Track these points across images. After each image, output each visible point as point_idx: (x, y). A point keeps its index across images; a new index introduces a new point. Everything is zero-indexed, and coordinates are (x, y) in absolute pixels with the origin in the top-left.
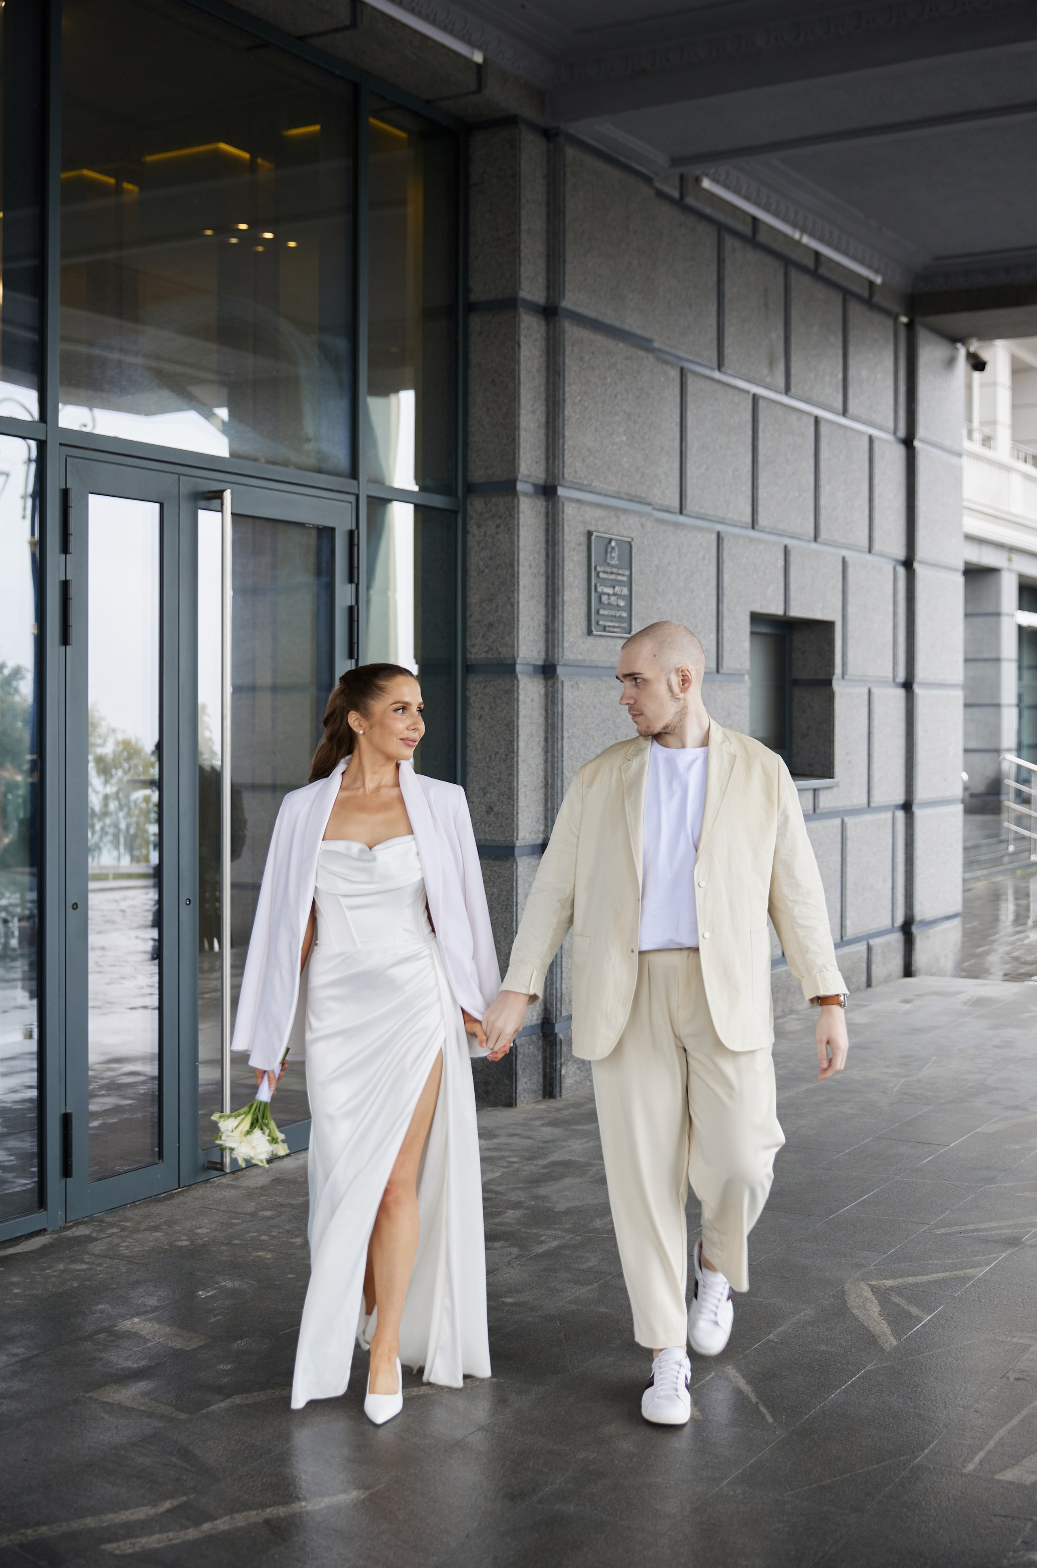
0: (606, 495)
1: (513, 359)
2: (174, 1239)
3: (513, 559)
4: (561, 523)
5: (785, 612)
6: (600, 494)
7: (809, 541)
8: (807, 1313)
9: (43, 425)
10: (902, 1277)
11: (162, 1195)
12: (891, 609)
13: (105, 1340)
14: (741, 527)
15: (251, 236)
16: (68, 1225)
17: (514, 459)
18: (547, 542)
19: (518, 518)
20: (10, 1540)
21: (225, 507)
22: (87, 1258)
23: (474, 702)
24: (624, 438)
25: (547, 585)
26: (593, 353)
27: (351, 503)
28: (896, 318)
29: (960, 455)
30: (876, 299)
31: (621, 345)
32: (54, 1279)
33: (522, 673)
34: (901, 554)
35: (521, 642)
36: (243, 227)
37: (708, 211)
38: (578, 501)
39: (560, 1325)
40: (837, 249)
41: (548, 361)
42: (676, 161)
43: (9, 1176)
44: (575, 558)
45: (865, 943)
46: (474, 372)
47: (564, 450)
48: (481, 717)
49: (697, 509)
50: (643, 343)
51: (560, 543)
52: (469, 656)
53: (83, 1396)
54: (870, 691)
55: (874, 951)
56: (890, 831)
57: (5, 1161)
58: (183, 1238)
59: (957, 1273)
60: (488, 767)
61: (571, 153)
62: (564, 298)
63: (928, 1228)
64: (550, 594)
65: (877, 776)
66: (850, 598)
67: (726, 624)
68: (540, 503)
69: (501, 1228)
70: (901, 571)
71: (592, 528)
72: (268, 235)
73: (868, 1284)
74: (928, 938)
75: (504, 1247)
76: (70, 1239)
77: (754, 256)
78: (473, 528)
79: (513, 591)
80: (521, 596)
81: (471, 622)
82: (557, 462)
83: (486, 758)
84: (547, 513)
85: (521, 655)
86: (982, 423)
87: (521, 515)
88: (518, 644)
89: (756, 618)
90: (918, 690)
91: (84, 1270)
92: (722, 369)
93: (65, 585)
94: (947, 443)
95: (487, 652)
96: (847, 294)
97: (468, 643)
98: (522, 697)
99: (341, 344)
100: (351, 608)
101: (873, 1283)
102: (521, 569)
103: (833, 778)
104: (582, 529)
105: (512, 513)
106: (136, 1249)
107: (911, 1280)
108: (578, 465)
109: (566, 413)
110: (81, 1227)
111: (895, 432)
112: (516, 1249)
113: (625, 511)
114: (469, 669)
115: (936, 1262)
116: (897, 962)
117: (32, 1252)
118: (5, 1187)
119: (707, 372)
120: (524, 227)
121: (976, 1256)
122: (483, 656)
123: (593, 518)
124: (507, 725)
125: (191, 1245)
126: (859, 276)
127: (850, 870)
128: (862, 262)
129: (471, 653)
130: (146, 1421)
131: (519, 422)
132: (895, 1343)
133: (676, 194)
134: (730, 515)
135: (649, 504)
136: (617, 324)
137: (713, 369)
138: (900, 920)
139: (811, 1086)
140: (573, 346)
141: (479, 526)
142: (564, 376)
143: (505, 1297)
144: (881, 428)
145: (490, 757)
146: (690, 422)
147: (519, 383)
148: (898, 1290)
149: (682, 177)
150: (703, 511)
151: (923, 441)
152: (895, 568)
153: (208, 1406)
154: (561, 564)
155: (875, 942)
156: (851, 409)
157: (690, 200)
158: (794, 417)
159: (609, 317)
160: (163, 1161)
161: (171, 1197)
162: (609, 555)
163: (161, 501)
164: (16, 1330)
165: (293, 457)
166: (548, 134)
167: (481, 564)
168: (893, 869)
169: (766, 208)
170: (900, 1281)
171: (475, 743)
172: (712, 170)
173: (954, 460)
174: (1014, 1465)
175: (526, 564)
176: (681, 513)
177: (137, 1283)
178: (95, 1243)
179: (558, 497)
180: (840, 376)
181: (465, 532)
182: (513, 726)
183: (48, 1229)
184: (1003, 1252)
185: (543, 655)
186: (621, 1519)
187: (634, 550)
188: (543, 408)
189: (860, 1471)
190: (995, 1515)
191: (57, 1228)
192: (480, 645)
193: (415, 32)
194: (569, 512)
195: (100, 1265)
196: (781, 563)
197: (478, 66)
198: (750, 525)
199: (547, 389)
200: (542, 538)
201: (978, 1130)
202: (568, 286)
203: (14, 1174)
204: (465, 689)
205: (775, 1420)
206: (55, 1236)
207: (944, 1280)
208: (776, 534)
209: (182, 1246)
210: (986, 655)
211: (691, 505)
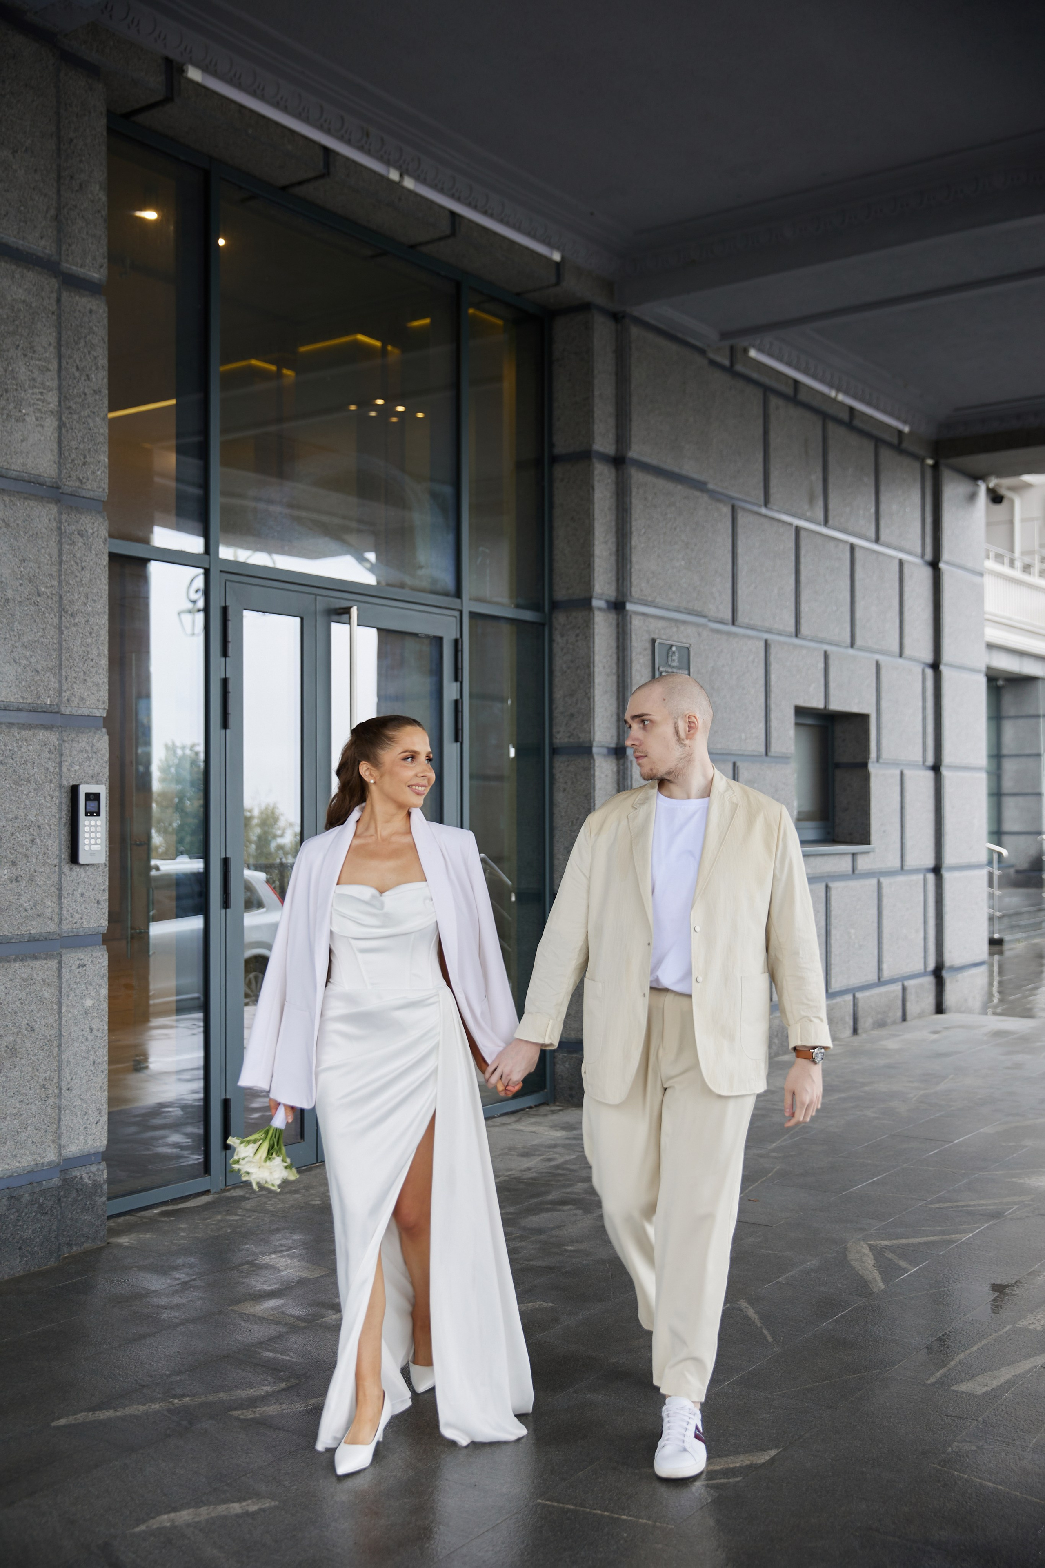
0: (667, 609)
1: (590, 500)
2: (310, 1199)
3: (589, 662)
4: (629, 632)
5: (825, 706)
6: (662, 608)
7: (847, 647)
8: (813, 1263)
9: (207, 557)
10: (897, 1239)
11: (304, 1168)
12: (920, 704)
13: (247, 1270)
14: (786, 636)
15: (386, 411)
16: (227, 1188)
17: (590, 581)
18: (618, 647)
19: (594, 628)
20: (160, 1406)
21: (352, 620)
22: (240, 1212)
23: (559, 778)
24: (683, 563)
25: (618, 683)
26: (655, 494)
27: (455, 617)
28: (922, 461)
29: (981, 575)
30: (905, 445)
31: (679, 487)
32: (212, 1227)
33: (598, 754)
34: (929, 658)
35: (596, 728)
36: (380, 402)
37: (755, 375)
38: (643, 614)
39: (609, 1266)
40: (869, 404)
41: (618, 500)
42: (724, 336)
43: (185, 1153)
44: (641, 661)
45: (900, 984)
46: (557, 511)
47: (631, 573)
48: (564, 790)
49: (747, 621)
50: (699, 486)
51: (629, 649)
52: (554, 740)
53: (227, 1309)
54: (902, 774)
55: (908, 991)
56: (922, 890)
57: (183, 1143)
58: (316, 1199)
59: (945, 1237)
60: (571, 830)
61: (635, 331)
62: (630, 450)
63: (925, 1204)
64: (621, 689)
65: (909, 844)
66: (883, 695)
67: (773, 715)
68: (612, 616)
69: (570, 1196)
70: (929, 673)
71: (656, 636)
72: (401, 409)
73: (867, 1244)
74: (957, 981)
75: (571, 1210)
76: (228, 1198)
77: (795, 412)
78: (557, 637)
79: (590, 688)
80: (596, 692)
81: (556, 713)
82: (625, 583)
83: (569, 823)
84: (618, 625)
85: (597, 739)
86: (1023, 553)
87: (596, 626)
88: (594, 730)
89: (800, 711)
90: (945, 772)
91: (236, 1221)
92: (769, 506)
93: (225, 682)
94: (970, 565)
95: (569, 737)
96: (878, 442)
97: (554, 730)
98: (597, 773)
99: (447, 490)
100: (456, 702)
101: (872, 1242)
102: (596, 670)
103: (870, 844)
104: (647, 637)
105: (588, 624)
106: (279, 1206)
107: (904, 1241)
108: (643, 585)
109: (633, 543)
110: (238, 1190)
111: (923, 555)
112: (581, 1212)
113: (684, 622)
114: (554, 751)
115: (928, 1228)
116: (929, 1001)
117: (197, 1207)
118: (181, 1161)
119: (755, 509)
120: (597, 393)
121: (962, 1225)
122: (566, 740)
123: (657, 629)
124: (586, 796)
125: (322, 1203)
126: (889, 426)
127: (885, 922)
128: (891, 414)
129: (556, 738)
130: (273, 1327)
131: (593, 551)
132: (883, 1287)
133: (726, 362)
134: (776, 626)
135: (705, 617)
136: (676, 470)
137: (760, 506)
138: (932, 965)
139: (843, 1095)
140: (638, 488)
141: (562, 636)
142: (631, 513)
143: (567, 1246)
144: (909, 553)
145: (572, 822)
146: (740, 550)
147: (593, 519)
148: (892, 1249)
149: (732, 349)
150: (752, 622)
151: (948, 563)
152: (923, 671)
153: (323, 1318)
154: (629, 665)
155: (909, 983)
156: (883, 537)
157: (739, 368)
158: (832, 544)
159: (669, 464)
160: (304, 1141)
161: (311, 1169)
162: (670, 659)
163: (301, 616)
164: (180, 1261)
165: (408, 580)
166: (617, 317)
167: (564, 666)
168: (925, 922)
169: (806, 372)
170: (895, 1242)
171: (560, 811)
172: (758, 342)
173: (976, 579)
174: (968, 1380)
175: (600, 665)
176: (733, 623)
177: (278, 1230)
178: (247, 1201)
179: (627, 611)
180: (873, 510)
181: (551, 641)
182: (591, 796)
183: (211, 1190)
184: (987, 1222)
185: (615, 739)
186: (638, 1406)
187: (692, 654)
188: (614, 540)
189: (839, 1379)
190: (947, 1416)
191: (219, 1190)
192: (564, 732)
193: (504, 238)
194: (636, 623)
195: (250, 1217)
196: (821, 665)
197: (558, 265)
198: (794, 634)
199: (617, 524)
200: (614, 644)
201: (981, 1130)
202: (634, 440)
203: (189, 1152)
204: (551, 767)
205: (774, 1340)
206: (216, 1196)
207: (932, 1243)
208: (817, 642)
209: (315, 1205)
210: (1027, 752)
211: (741, 618)
